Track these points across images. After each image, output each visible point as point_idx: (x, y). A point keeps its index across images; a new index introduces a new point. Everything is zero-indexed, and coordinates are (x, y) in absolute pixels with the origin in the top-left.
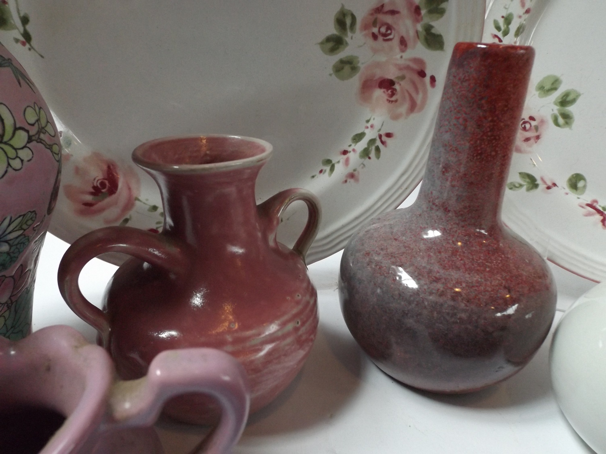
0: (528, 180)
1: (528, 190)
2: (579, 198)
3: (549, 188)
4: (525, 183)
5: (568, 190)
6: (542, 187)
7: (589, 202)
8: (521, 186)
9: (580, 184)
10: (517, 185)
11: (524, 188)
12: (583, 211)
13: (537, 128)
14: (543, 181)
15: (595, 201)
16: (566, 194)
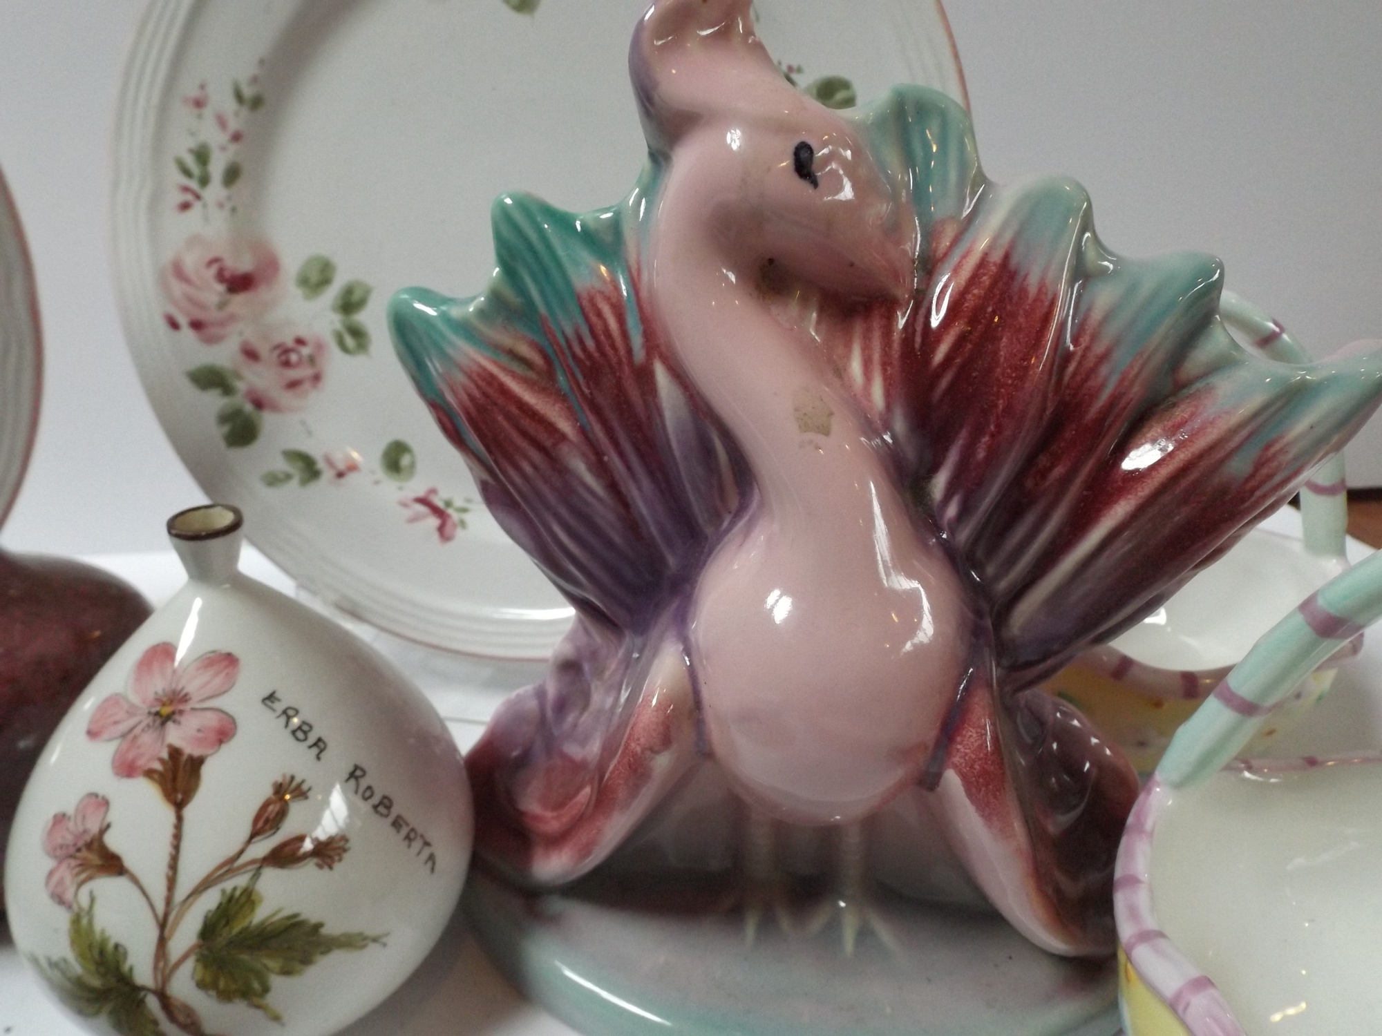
0: (300, 464)
1: (304, 482)
2: (400, 488)
3: (340, 475)
4: (294, 469)
5: (380, 473)
6: (327, 474)
7: (421, 493)
8: (288, 477)
9: (405, 461)
10: (282, 476)
11: (295, 483)
12: (407, 513)
13: (312, 360)
14: (330, 462)
15: (433, 491)
16: (377, 483)
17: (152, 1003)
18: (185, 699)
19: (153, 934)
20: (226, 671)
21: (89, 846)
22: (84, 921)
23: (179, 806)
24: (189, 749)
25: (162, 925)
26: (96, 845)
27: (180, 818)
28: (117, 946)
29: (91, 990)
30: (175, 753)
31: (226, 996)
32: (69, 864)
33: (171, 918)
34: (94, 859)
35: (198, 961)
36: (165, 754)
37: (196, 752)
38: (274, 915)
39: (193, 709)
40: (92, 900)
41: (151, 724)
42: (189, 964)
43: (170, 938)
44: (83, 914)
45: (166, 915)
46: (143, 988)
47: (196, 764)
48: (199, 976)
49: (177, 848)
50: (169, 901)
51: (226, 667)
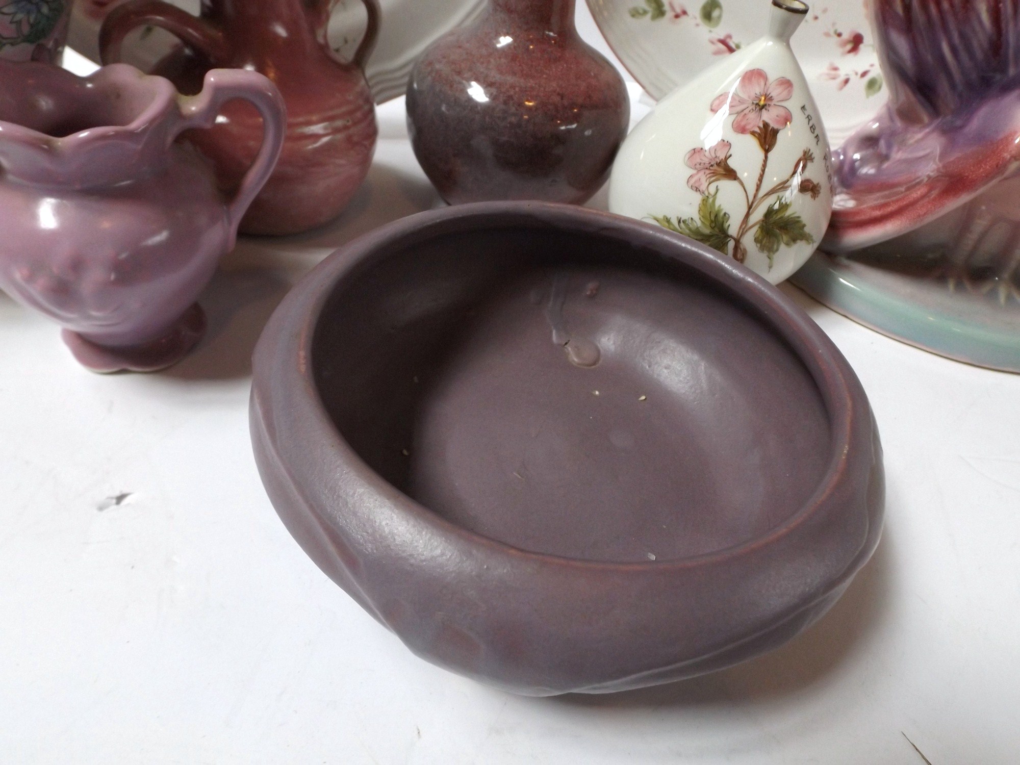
0: (654, 5)
1: (654, 18)
2: (710, 31)
3: (677, 16)
4: (650, 9)
5: (699, 20)
6: (669, 14)
7: (722, 37)
8: (645, 12)
9: (715, 14)
10: (641, 11)
11: (649, 15)
12: (713, 48)
14: (672, 8)
15: (730, 37)
16: (697, 25)
17: (731, 244)
18: (771, 99)
19: (745, 210)
20: (788, 89)
21: (718, 164)
22: (711, 200)
23: (767, 151)
24: (773, 125)
25: (750, 207)
26: (723, 164)
27: (766, 157)
28: (725, 214)
29: (703, 235)
30: (766, 125)
31: (762, 248)
32: (705, 173)
33: (754, 205)
34: (721, 170)
35: (759, 227)
36: (762, 126)
37: (776, 127)
38: (793, 214)
39: (774, 105)
40: (717, 190)
41: (754, 109)
42: (756, 228)
43: (751, 214)
44: (710, 197)
45: (753, 203)
46: (731, 237)
47: (775, 132)
48: (757, 236)
49: (763, 171)
50: (755, 196)
51: (788, 87)
